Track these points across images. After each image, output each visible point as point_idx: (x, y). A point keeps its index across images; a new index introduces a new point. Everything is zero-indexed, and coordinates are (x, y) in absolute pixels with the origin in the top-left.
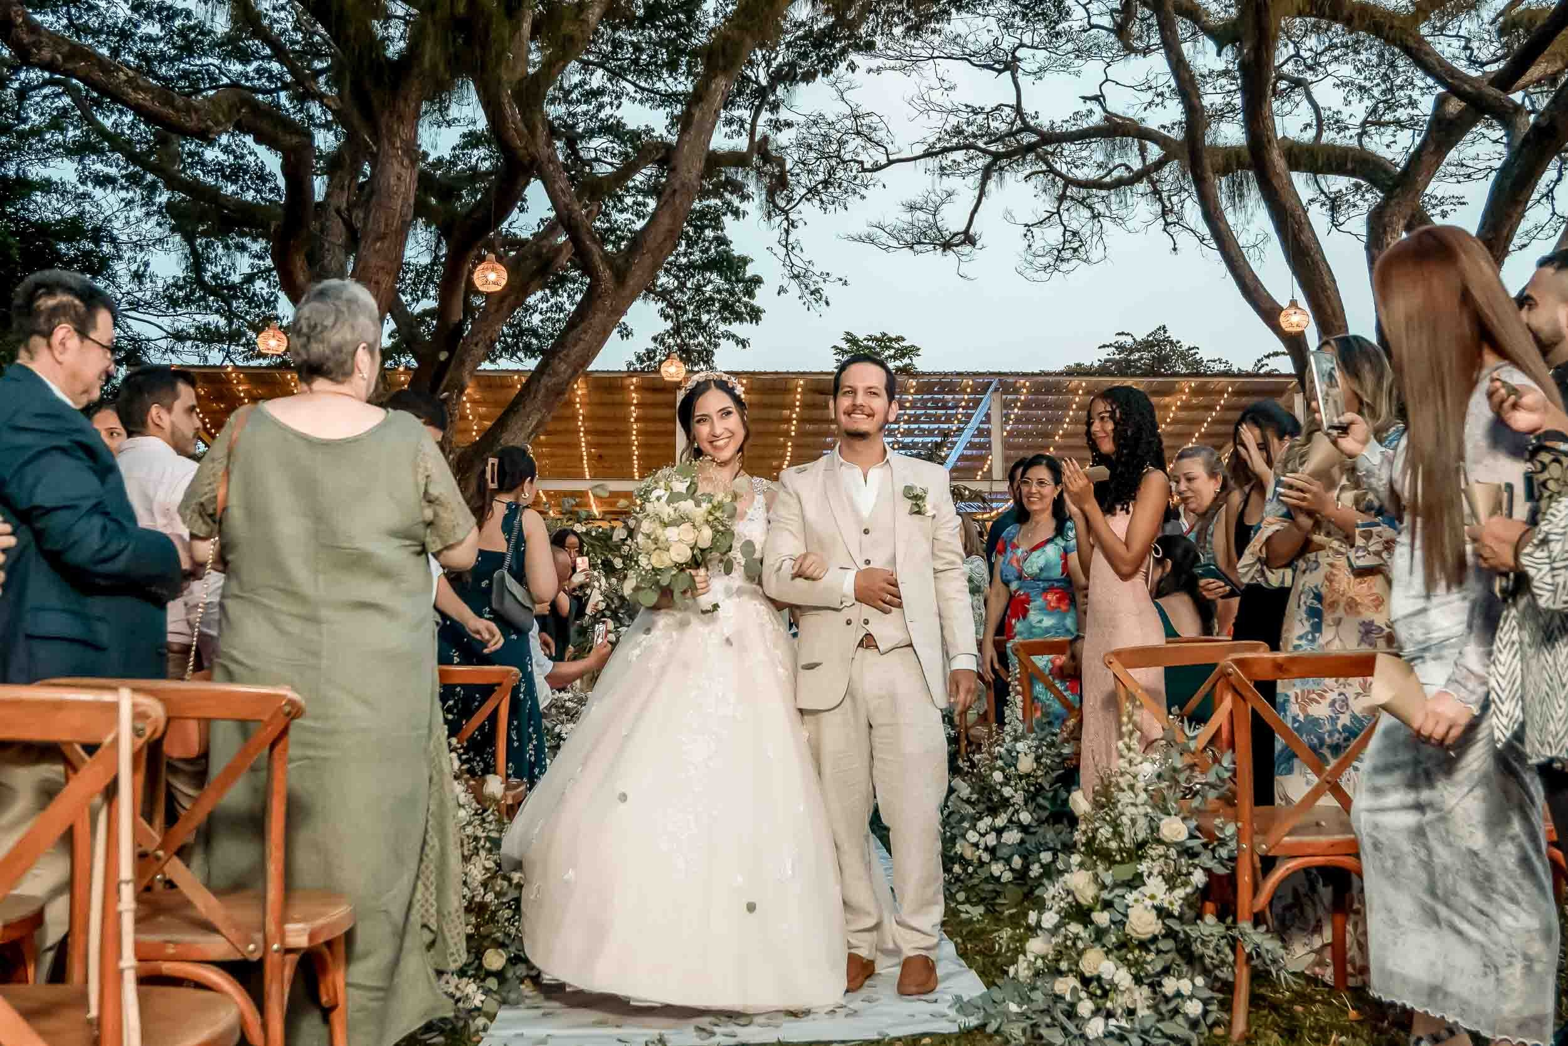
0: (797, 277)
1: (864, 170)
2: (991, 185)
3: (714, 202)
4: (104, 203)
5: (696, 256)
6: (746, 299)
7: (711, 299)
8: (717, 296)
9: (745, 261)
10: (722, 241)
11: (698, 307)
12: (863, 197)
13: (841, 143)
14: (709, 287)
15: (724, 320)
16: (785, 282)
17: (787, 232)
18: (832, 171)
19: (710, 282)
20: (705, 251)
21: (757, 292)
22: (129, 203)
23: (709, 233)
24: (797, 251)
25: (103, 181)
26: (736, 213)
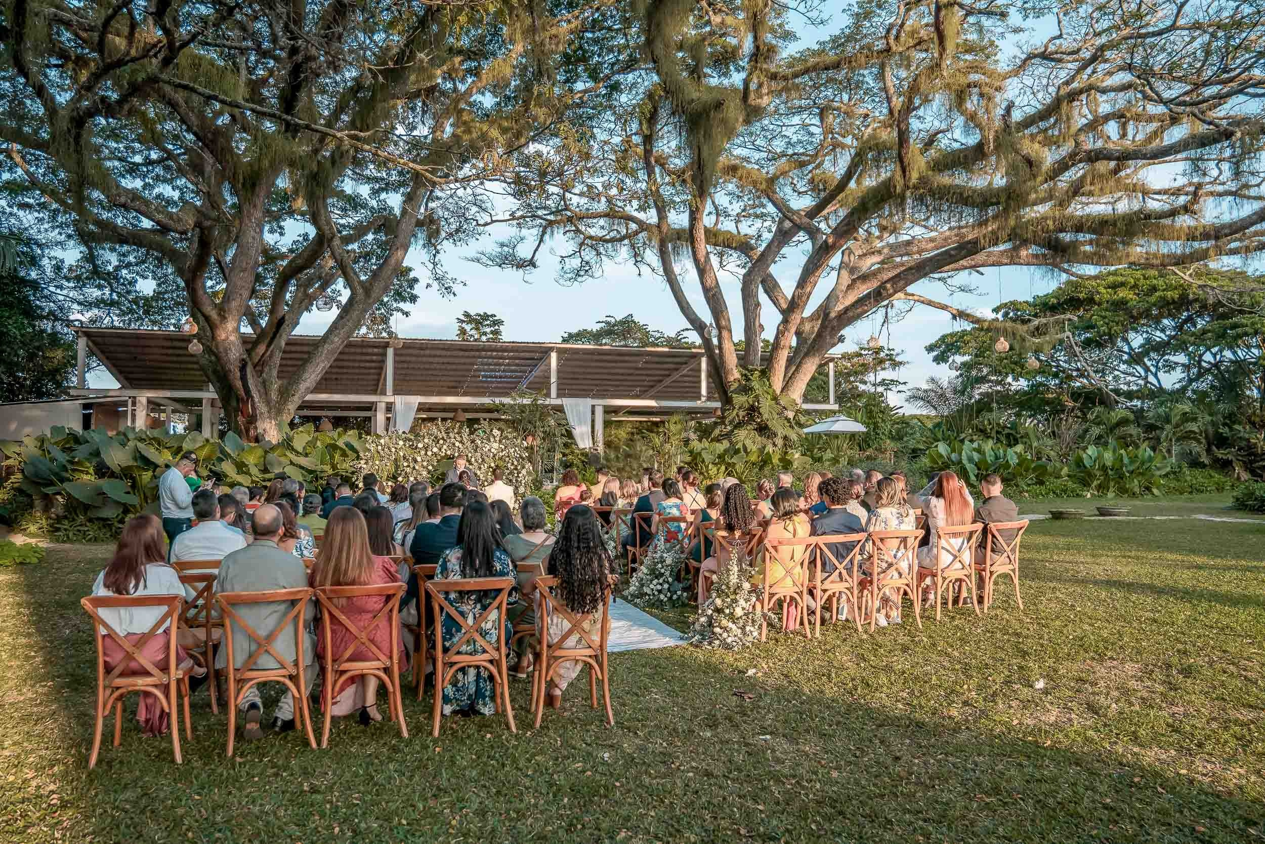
0: (438, 279)
1: (478, 225)
2: (547, 237)
4: (25, 221)
6: (409, 290)
9: (409, 269)
12: (477, 239)
13: (466, 209)
15: (396, 300)
16: (430, 282)
17: (434, 256)
18: (461, 225)
21: (416, 286)
22: (40, 220)
24: (439, 266)
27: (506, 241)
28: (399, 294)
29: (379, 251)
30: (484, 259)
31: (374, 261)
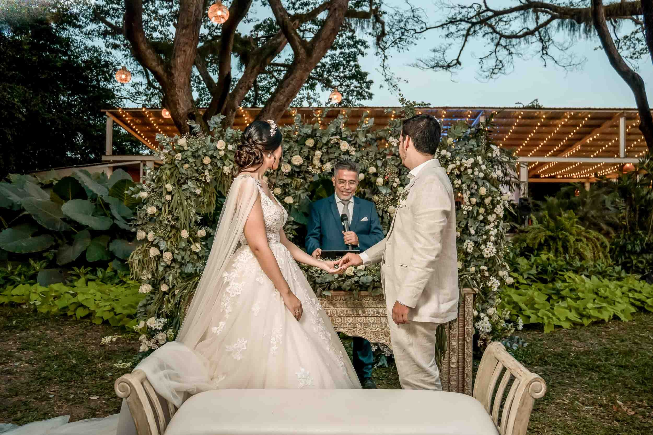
0: (387, 80)
1: (416, 33)
3: (353, 50)
5: (347, 73)
6: (367, 90)
7: (353, 91)
8: (355, 89)
9: (366, 74)
10: (357, 66)
11: (348, 94)
12: (415, 44)
13: (407, 22)
14: (352, 85)
15: (358, 99)
17: (384, 60)
18: (403, 34)
19: (353, 83)
20: (351, 71)
21: (371, 87)
22: (126, 56)
23: (352, 63)
24: (388, 69)
25: (115, 47)
26: (362, 54)
27: (438, 48)
28: (359, 94)
29: (345, 62)
30: (422, 64)
31: (341, 70)
